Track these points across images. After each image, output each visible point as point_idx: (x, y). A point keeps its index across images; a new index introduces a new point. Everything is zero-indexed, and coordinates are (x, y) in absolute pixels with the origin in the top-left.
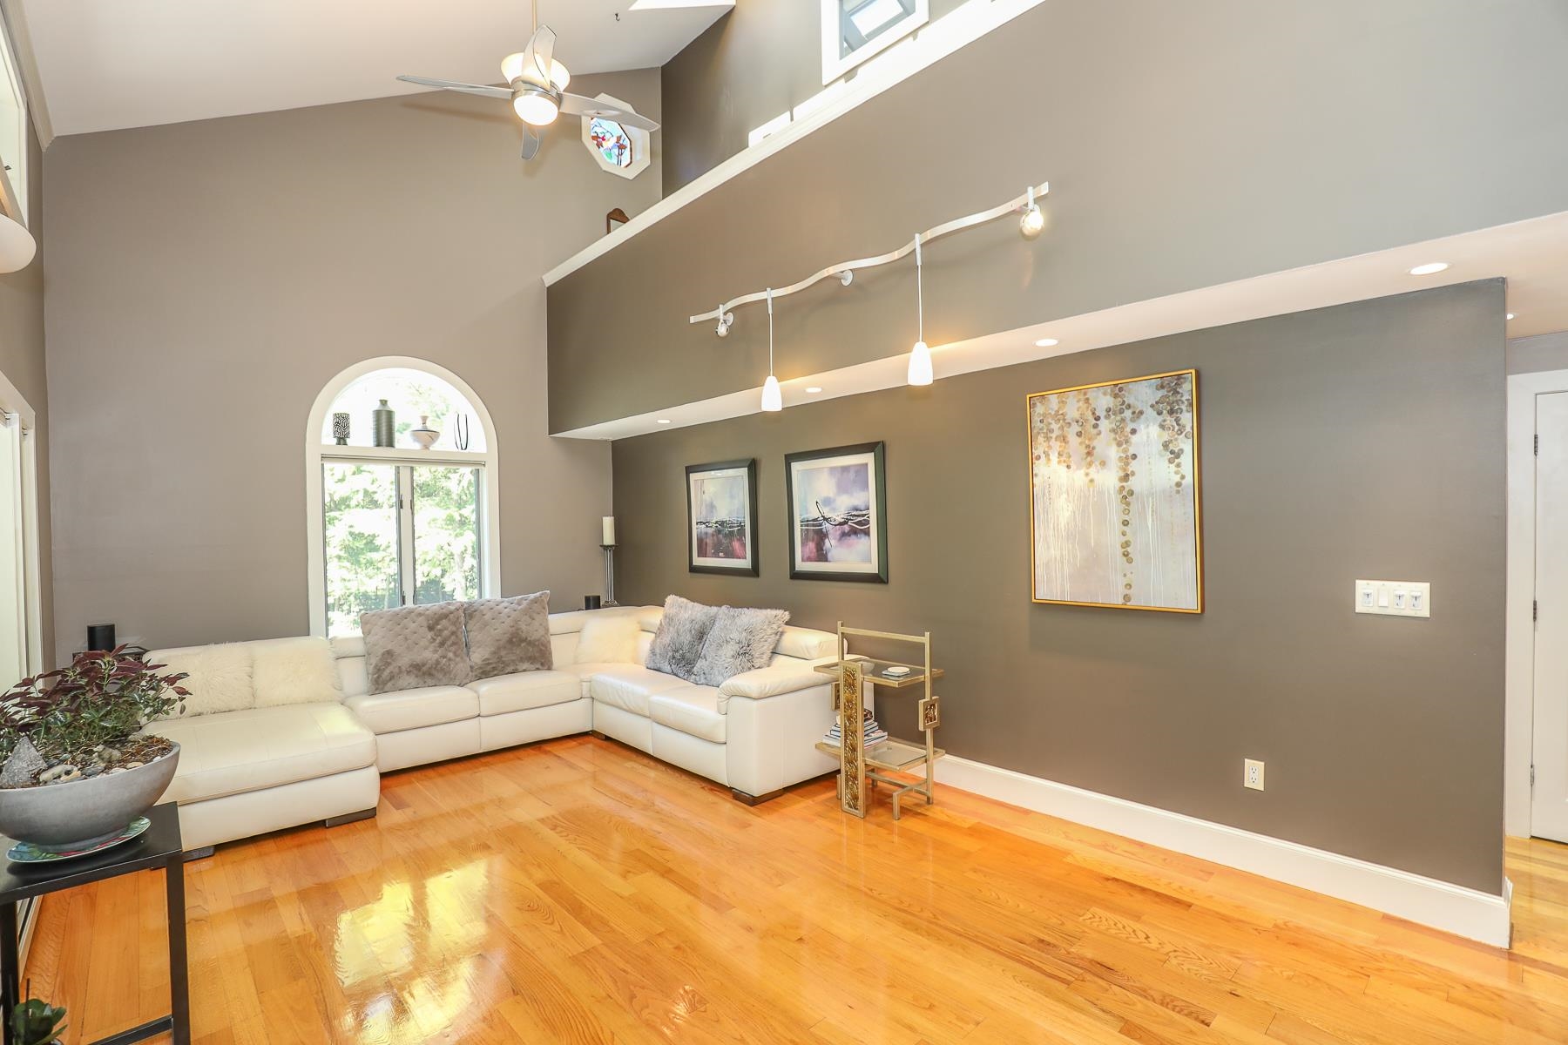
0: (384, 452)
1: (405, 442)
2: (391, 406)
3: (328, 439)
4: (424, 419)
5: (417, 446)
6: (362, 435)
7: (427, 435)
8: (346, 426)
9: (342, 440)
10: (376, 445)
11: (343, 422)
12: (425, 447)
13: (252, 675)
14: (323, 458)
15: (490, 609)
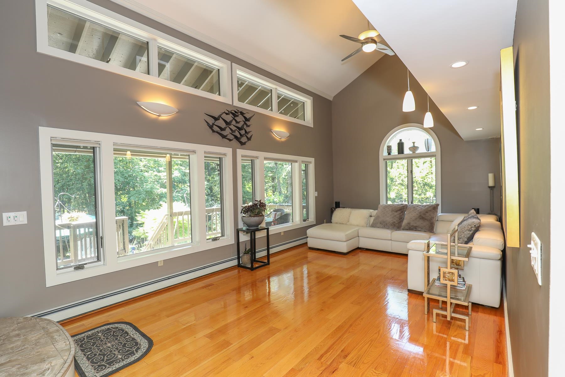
0: (401, 155)
1: (407, 151)
2: (403, 141)
3: (385, 153)
4: (414, 143)
5: (411, 153)
6: (395, 151)
7: (414, 148)
8: (391, 149)
9: (389, 154)
10: (398, 154)
11: (389, 148)
12: (414, 152)
13: (349, 216)
14: (384, 160)
15: (414, 207)
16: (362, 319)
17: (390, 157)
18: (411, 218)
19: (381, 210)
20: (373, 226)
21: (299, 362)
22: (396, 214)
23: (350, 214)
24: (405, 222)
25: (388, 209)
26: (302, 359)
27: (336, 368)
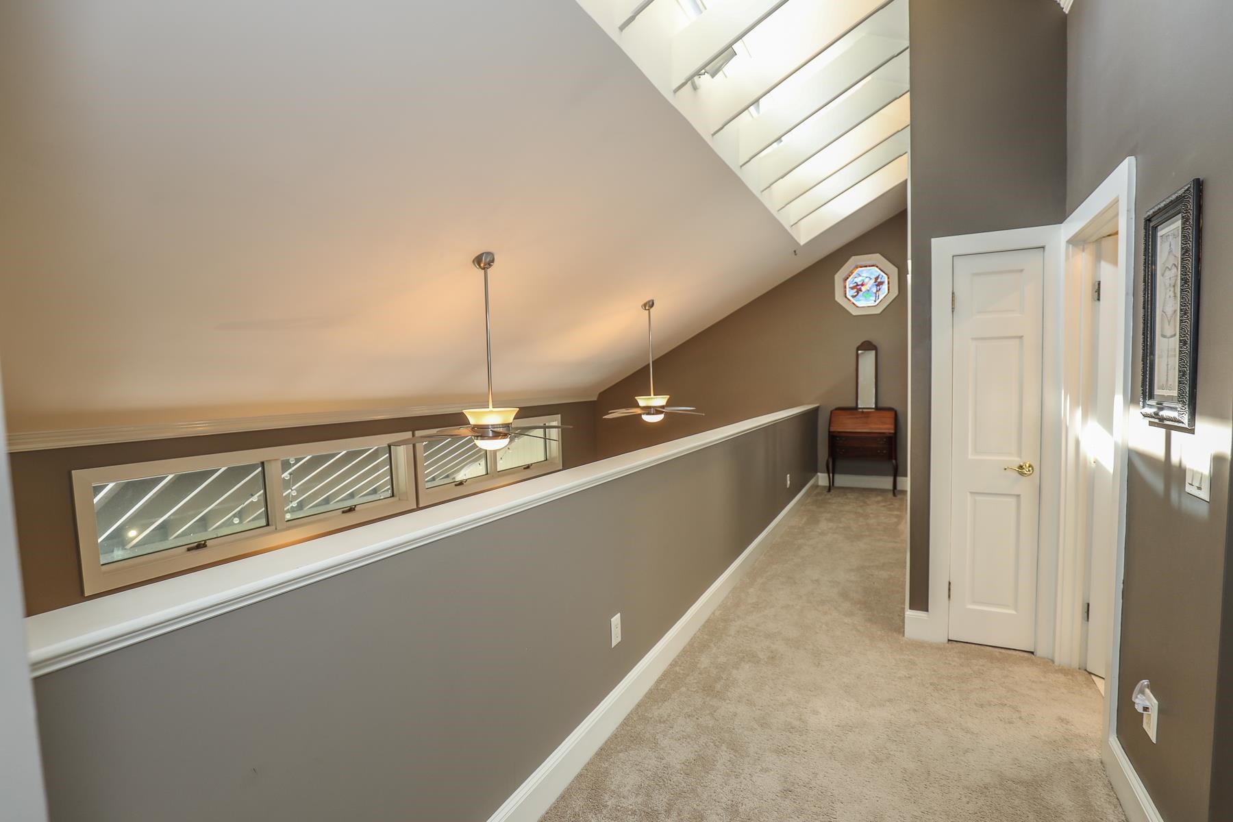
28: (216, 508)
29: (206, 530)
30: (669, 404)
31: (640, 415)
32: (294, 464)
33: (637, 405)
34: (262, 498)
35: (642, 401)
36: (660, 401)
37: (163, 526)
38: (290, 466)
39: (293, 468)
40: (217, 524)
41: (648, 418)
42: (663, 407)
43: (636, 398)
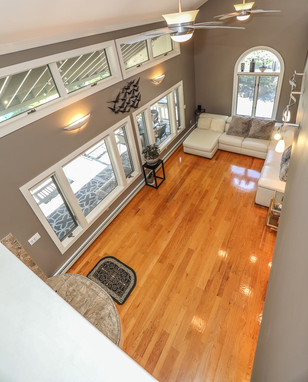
0: (252, 73)
1: (257, 70)
2: (255, 61)
4: (264, 63)
6: (247, 69)
7: (263, 68)
8: (244, 67)
9: (242, 71)
10: (250, 72)
11: (243, 65)
12: (262, 72)
13: (211, 124)
14: (238, 75)
15: (259, 122)
16: (233, 235)
17: (242, 73)
18: (256, 131)
19: (235, 122)
20: (229, 133)
21: (210, 275)
22: (245, 126)
23: (211, 122)
24: (251, 132)
25: (240, 121)
26: (211, 272)
27: (228, 277)
28: (35, 87)
29: (34, 98)
30: (254, 8)
31: (236, 16)
32: (62, 64)
33: (234, 11)
34: (52, 81)
35: (238, 8)
36: (249, 6)
37: (16, 97)
38: (60, 65)
39: (62, 65)
40: (38, 94)
41: (240, 18)
42: (250, 10)
43: (234, 5)
